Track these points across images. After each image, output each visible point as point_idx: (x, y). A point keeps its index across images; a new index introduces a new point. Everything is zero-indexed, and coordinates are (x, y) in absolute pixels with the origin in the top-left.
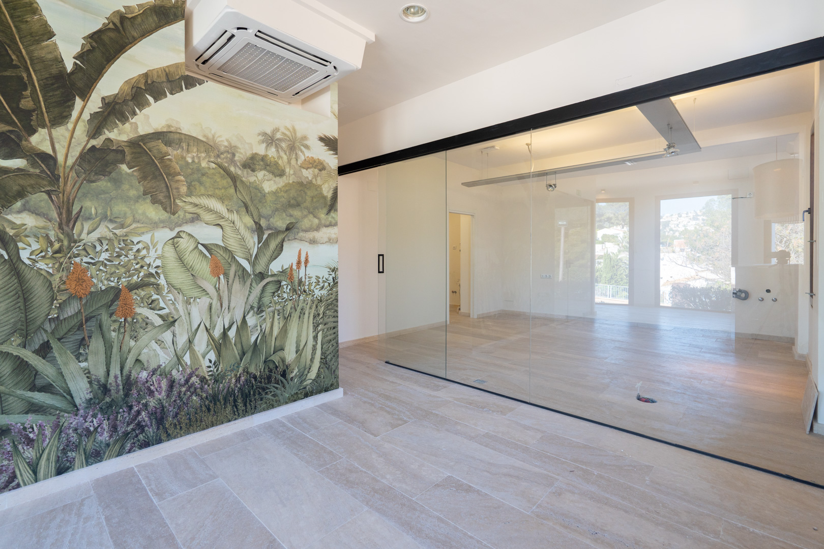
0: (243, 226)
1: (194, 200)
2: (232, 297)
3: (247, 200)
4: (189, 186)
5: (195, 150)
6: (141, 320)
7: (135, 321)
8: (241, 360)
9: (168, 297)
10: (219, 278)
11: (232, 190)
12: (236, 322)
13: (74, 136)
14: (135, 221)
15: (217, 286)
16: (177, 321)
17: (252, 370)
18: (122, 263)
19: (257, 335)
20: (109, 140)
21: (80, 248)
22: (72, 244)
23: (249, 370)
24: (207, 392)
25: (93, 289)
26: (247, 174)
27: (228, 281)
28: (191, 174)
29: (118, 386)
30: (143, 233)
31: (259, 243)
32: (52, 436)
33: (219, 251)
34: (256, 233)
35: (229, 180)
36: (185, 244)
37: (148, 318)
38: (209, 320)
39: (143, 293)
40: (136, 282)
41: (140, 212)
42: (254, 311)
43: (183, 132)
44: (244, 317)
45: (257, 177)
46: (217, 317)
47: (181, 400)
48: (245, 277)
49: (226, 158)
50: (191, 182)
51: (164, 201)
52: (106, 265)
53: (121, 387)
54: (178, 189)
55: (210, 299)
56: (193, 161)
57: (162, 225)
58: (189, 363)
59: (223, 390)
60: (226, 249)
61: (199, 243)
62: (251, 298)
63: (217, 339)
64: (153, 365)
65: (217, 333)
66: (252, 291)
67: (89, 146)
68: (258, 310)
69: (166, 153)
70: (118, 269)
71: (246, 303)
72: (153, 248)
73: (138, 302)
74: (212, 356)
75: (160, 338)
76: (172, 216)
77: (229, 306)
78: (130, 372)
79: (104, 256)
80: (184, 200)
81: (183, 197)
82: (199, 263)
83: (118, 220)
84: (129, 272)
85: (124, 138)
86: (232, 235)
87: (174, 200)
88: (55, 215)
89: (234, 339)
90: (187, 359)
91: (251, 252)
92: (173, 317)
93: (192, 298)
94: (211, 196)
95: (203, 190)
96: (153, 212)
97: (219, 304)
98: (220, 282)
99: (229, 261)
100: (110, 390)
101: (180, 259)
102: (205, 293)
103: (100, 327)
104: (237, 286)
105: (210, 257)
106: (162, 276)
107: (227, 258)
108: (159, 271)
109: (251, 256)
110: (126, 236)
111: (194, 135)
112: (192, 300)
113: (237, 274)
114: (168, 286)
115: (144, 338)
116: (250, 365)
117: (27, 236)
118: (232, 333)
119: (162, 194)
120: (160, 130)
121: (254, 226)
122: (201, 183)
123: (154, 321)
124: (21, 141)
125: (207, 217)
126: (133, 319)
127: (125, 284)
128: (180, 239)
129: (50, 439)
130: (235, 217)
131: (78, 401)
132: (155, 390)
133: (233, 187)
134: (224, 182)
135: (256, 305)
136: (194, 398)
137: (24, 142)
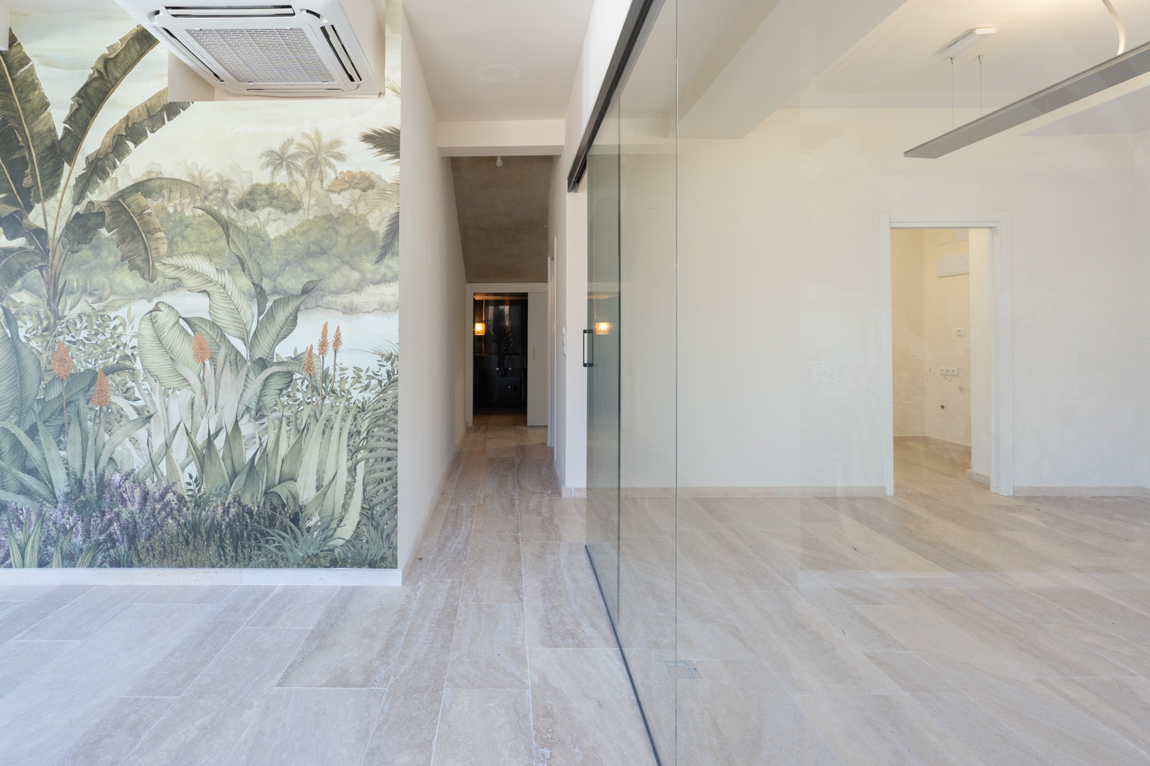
0: (237, 291)
1: (175, 260)
2: (221, 392)
3: (244, 254)
4: (171, 243)
5: (178, 195)
6: (115, 411)
7: (110, 411)
8: (231, 484)
9: (144, 385)
10: (204, 364)
11: (223, 242)
12: (224, 428)
13: (62, 205)
14: (113, 292)
15: (201, 375)
16: (153, 417)
17: (246, 500)
18: (99, 342)
19: (255, 451)
20: (91, 203)
21: (64, 325)
22: (57, 322)
23: (242, 500)
24: (186, 518)
25: (73, 371)
26: (244, 216)
27: (215, 369)
28: (172, 228)
29: (92, 484)
30: (120, 307)
31: (259, 315)
32: (36, 524)
33: (205, 328)
34: (256, 300)
35: (220, 228)
36: (164, 318)
37: (122, 410)
38: (191, 420)
39: (118, 379)
40: (112, 365)
41: (117, 281)
42: (251, 414)
43: (165, 176)
44: (237, 422)
45: (258, 218)
46: (200, 418)
47: (155, 520)
48: (239, 364)
49: (216, 199)
50: (173, 238)
51: (142, 266)
52: (84, 345)
53: (95, 487)
54: (157, 249)
55: (192, 392)
56: (176, 211)
57: (139, 296)
58: (165, 474)
59: (206, 520)
60: (213, 325)
61: (180, 317)
62: (247, 395)
63: (199, 448)
64: (126, 469)
65: (200, 439)
66: (248, 385)
67: (74, 213)
68: (257, 414)
69: (145, 207)
70: (96, 350)
71: (239, 402)
72: (130, 325)
73: (113, 388)
74: (193, 469)
75: (134, 435)
76: (150, 283)
77: (216, 404)
78: (104, 472)
79: (84, 334)
80: (164, 262)
81: (163, 258)
82: (180, 343)
83: (97, 293)
84: (105, 352)
85: (105, 197)
86: (223, 305)
87: (153, 264)
88: (44, 291)
89: (221, 451)
90: (163, 467)
91: (248, 329)
92: (148, 412)
93: (170, 388)
94: (196, 253)
95: (186, 247)
96: (130, 280)
97: (203, 400)
98: (206, 369)
99: (218, 340)
100: (85, 488)
101: (159, 338)
102: (186, 383)
103: (78, 414)
104: (227, 376)
105: (193, 335)
106: (138, 358)
107: (214, 337)
108: (135, 353)
109: (248, 333)
110: (104, 310)
111: (177, 177)
112: (170, 391)
113: (227, 360)
114: (145, 372)
115: (119, 432)
116: (243, 492)
117: (24, 314)
118: (219, 443)
119: (140, 258)
120: (140, 180)
121: (253, 289)
122: (184, 238)
123: (128, 414)
124: (22, 219)
125: (191, 282)
126: (108, 409)
127: (102, 367)
128: (158, 312)
129: (35, 526)
130: (226, 279)
131: (57, 493)
132: (127, 499)
133: (224, 237)
134: (213, 232)
135: (253, 406)
136: (170, 521)
137: (24, 221)
